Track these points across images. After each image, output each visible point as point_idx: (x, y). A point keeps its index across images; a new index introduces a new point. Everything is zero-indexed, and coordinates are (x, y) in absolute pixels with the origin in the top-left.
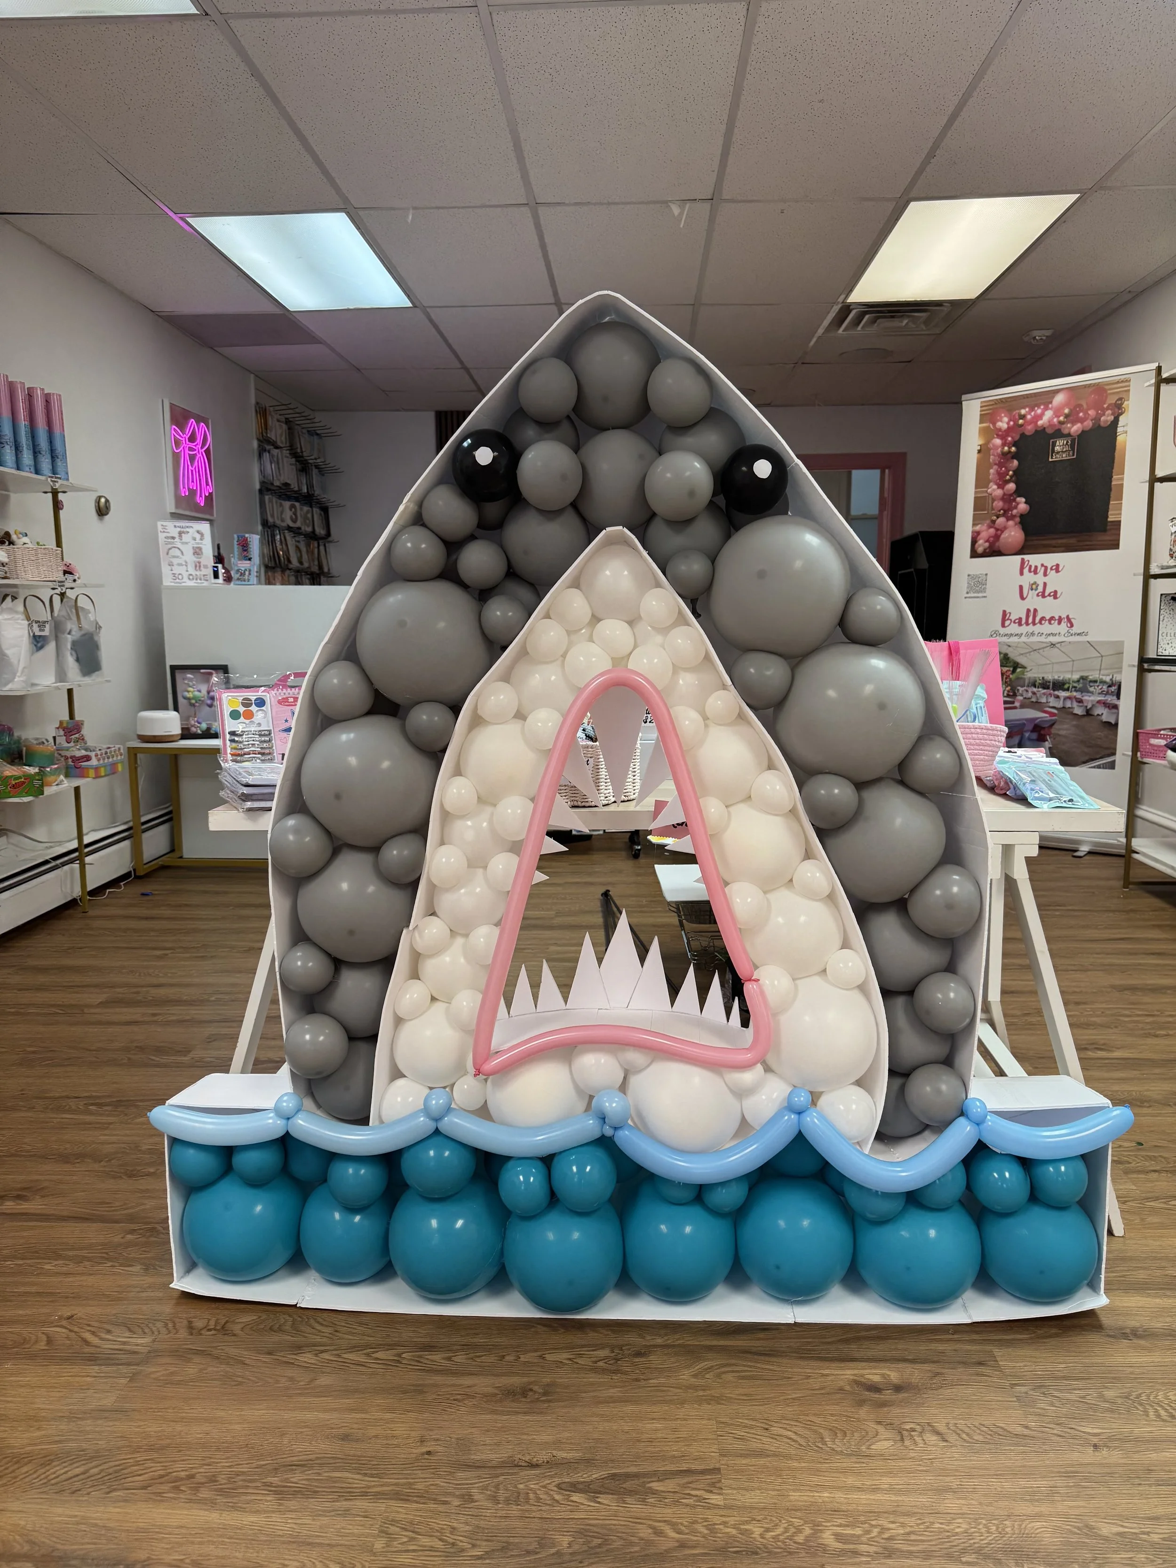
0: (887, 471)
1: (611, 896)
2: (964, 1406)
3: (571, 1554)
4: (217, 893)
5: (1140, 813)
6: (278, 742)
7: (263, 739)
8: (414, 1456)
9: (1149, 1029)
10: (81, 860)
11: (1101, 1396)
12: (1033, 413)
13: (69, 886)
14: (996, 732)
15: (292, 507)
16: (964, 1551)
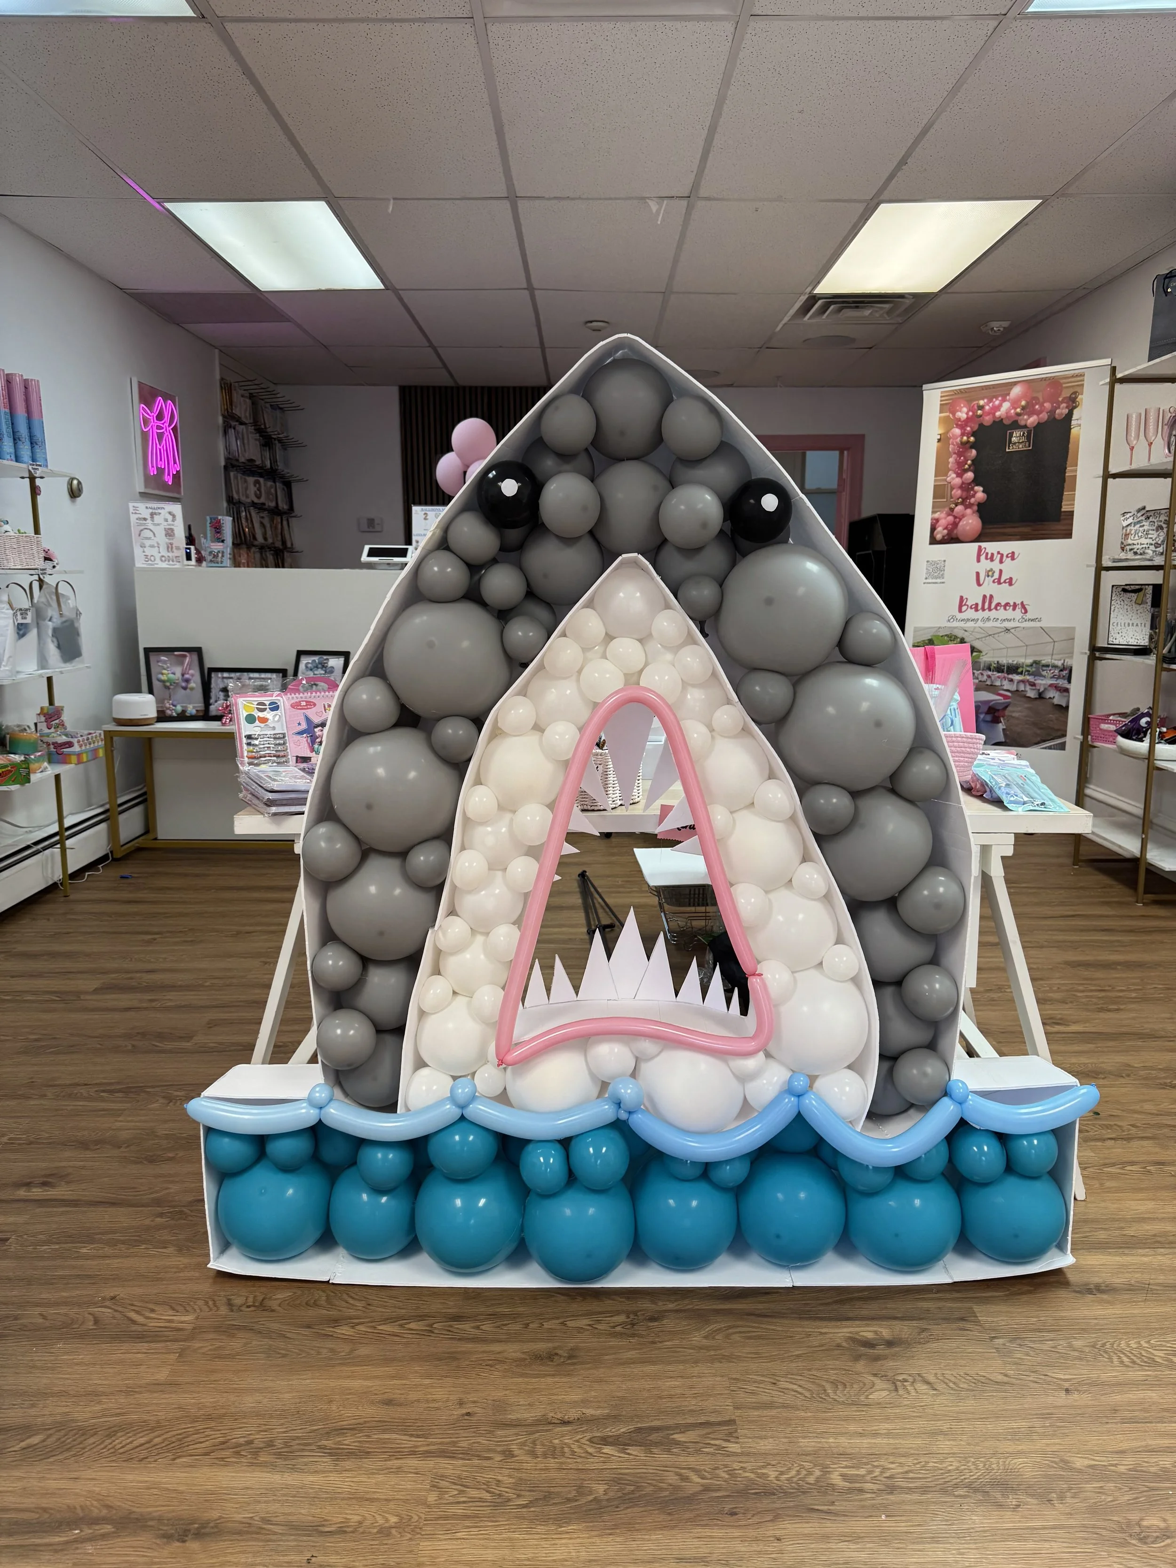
0: (846, 452)
1: (588, 878)
2: (950, 1357)
3: (607, 1500)
4: (197, 875)
5: (1088, 791)
6: (292, 745)
7: (278, 742)
8: (455, 1417)
9: (1102, 1004)
10: (62, 842)
11: (1070, 1346)
12: (991, 405)
13: (50, 871)
14: (975, 740)
15: (257, 482)
16: (956, 1486)
